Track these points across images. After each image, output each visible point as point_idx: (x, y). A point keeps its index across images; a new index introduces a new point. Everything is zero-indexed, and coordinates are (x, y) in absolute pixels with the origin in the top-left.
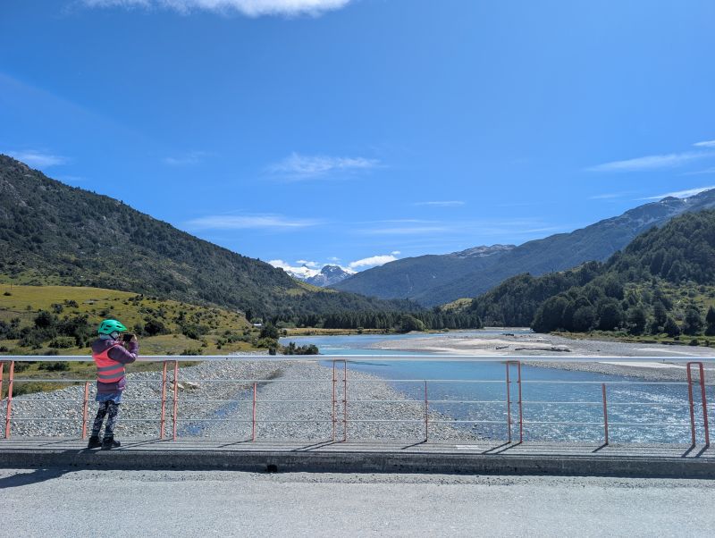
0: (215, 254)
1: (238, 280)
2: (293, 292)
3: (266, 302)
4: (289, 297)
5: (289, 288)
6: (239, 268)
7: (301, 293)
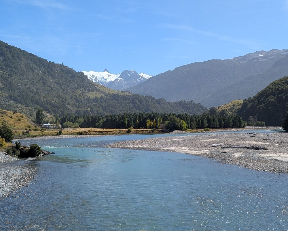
0: (23, 59)
1: (44, 83)
2: (92, 95)
3: (68, 104)
4: (88, 99)
5: (89, 91)
6: (45, 73)
7: (99, 96)
